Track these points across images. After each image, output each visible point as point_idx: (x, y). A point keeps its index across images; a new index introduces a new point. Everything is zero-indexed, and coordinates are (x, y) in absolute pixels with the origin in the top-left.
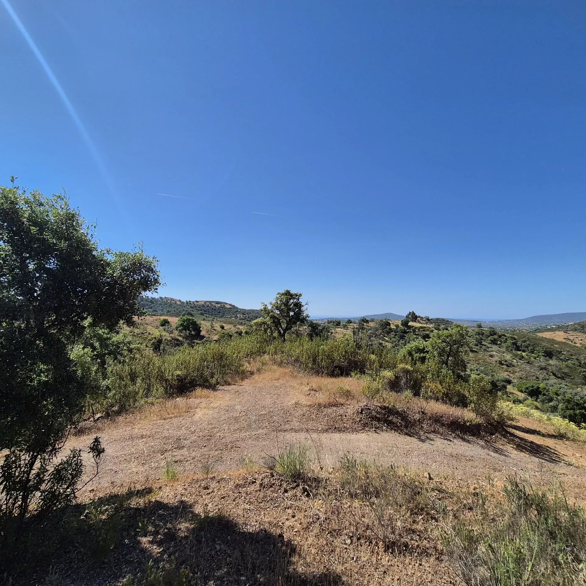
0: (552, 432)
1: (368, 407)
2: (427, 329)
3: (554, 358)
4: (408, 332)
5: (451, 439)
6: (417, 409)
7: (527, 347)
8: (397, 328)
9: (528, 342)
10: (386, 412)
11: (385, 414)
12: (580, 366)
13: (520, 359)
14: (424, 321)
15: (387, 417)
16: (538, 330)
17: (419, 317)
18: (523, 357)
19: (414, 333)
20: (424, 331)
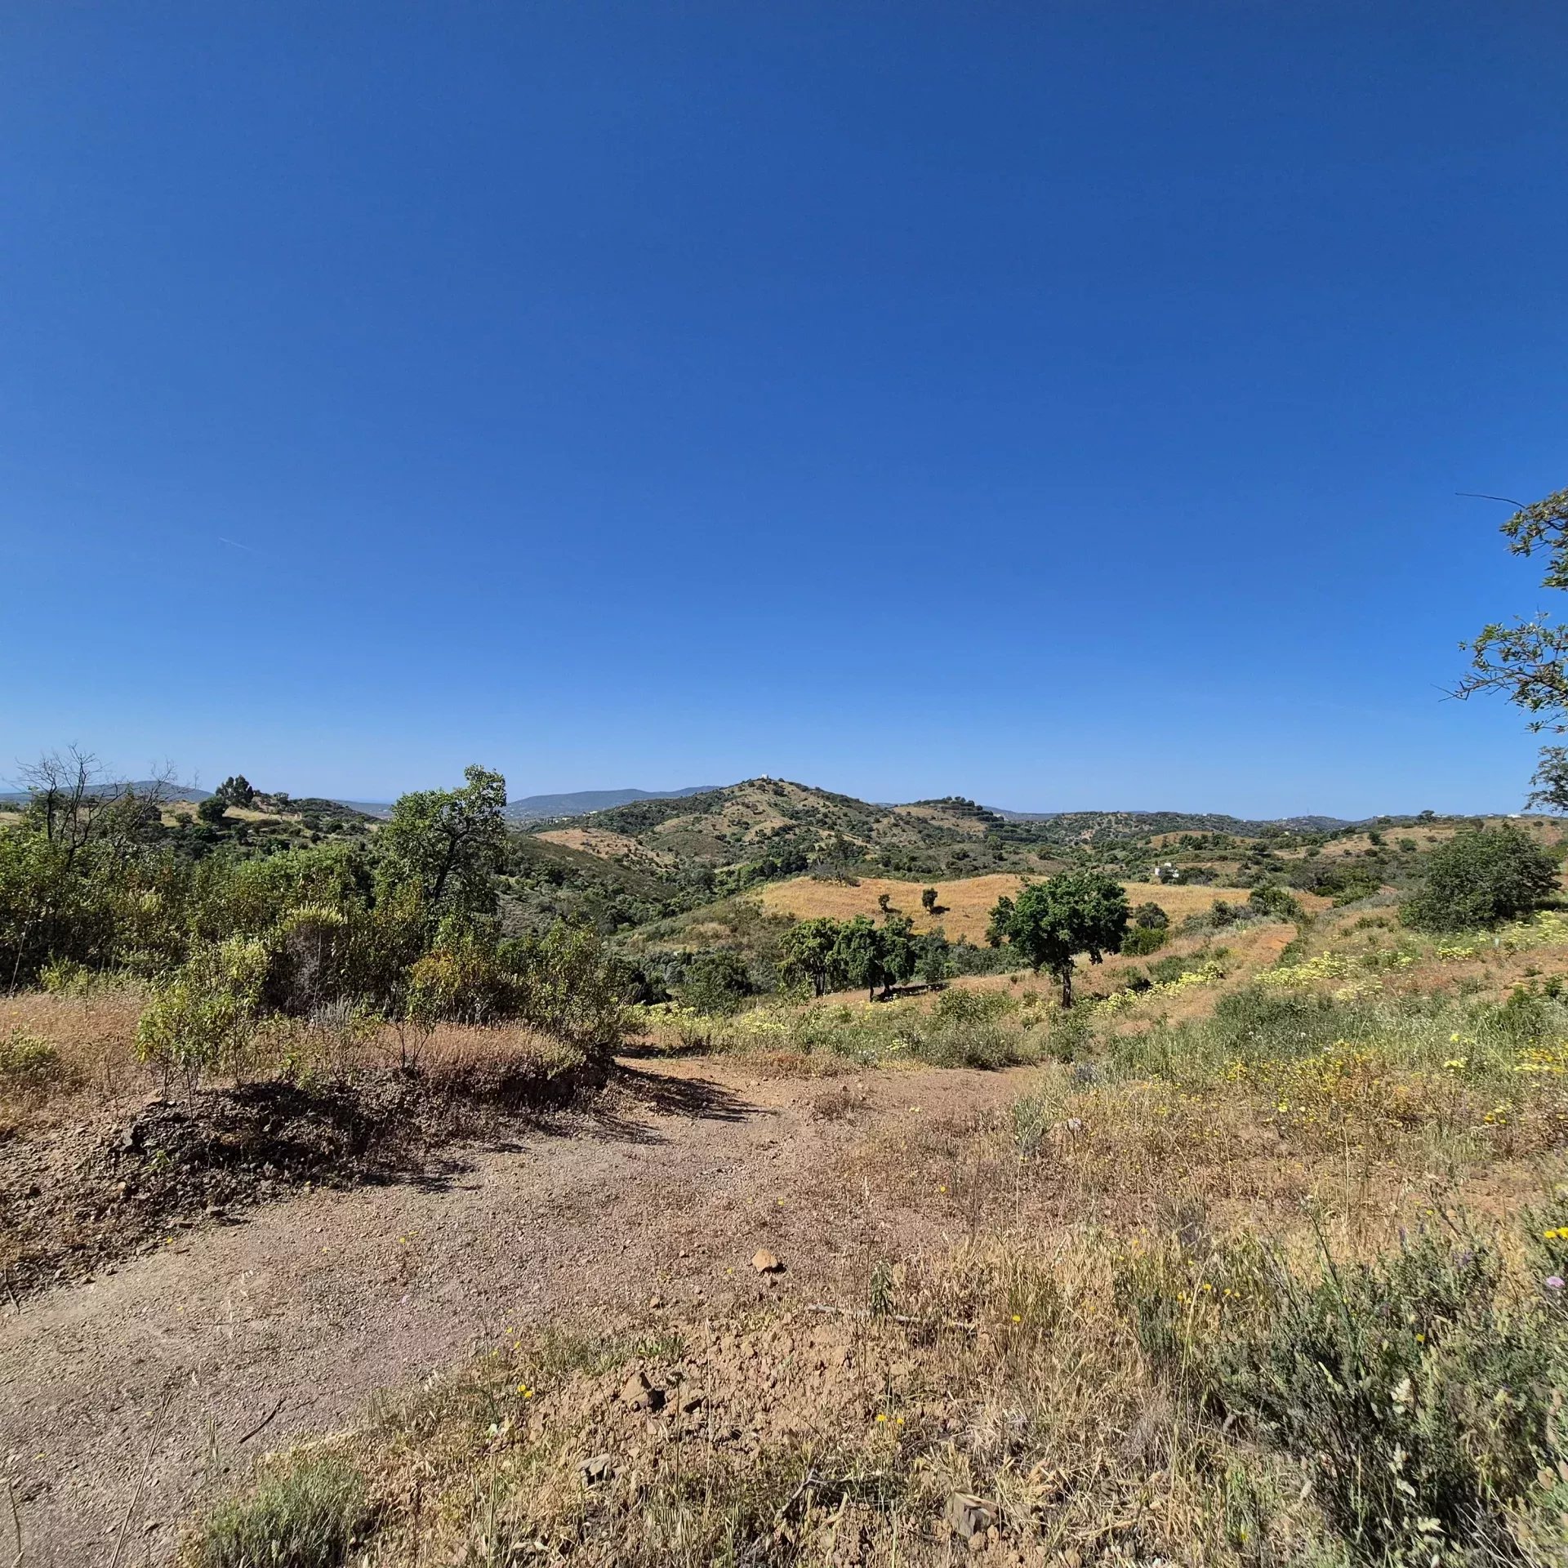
0: (678, 1043)
1: (169, 1113)
2: (281, 826)
3: (565, 883)
4: (223, 837)
5: (515, 1141)
6: (384, 1066)
7: (518, 864)
8: (184, 826)
9: (520, 854)
10: (263, 1109)
11: (262, 1122)
12: (605, 897)
13: (505, 893)
14: (273, 805)
15: (273, 1131)
16: (537, 828)
17: (258, 794)
18: (509, 887)
19: (239, 839)
20: (273, 832)
